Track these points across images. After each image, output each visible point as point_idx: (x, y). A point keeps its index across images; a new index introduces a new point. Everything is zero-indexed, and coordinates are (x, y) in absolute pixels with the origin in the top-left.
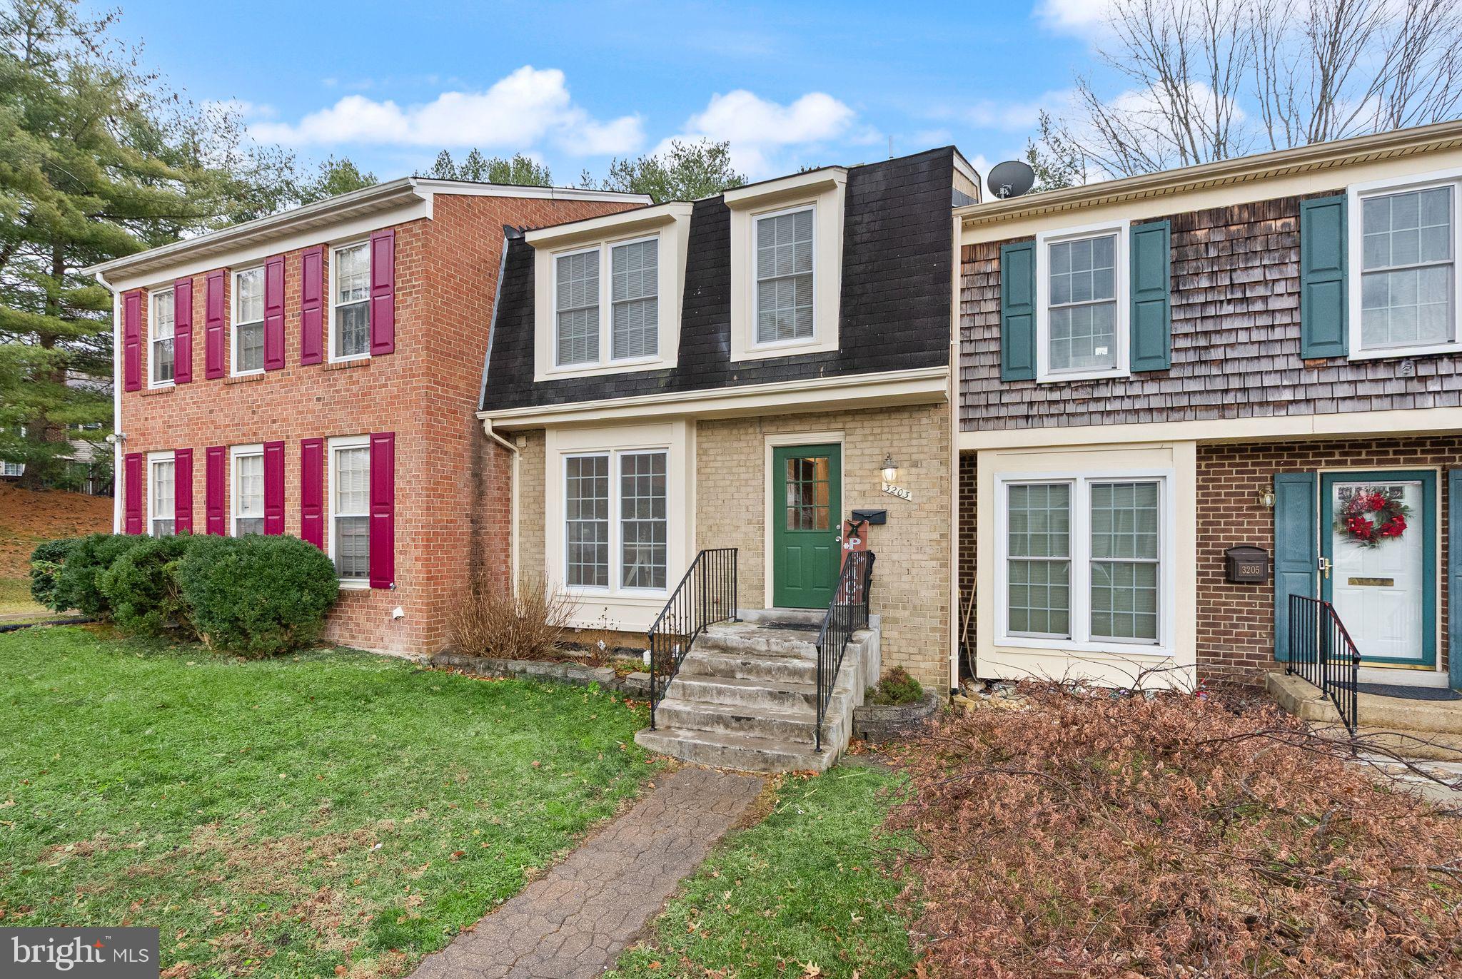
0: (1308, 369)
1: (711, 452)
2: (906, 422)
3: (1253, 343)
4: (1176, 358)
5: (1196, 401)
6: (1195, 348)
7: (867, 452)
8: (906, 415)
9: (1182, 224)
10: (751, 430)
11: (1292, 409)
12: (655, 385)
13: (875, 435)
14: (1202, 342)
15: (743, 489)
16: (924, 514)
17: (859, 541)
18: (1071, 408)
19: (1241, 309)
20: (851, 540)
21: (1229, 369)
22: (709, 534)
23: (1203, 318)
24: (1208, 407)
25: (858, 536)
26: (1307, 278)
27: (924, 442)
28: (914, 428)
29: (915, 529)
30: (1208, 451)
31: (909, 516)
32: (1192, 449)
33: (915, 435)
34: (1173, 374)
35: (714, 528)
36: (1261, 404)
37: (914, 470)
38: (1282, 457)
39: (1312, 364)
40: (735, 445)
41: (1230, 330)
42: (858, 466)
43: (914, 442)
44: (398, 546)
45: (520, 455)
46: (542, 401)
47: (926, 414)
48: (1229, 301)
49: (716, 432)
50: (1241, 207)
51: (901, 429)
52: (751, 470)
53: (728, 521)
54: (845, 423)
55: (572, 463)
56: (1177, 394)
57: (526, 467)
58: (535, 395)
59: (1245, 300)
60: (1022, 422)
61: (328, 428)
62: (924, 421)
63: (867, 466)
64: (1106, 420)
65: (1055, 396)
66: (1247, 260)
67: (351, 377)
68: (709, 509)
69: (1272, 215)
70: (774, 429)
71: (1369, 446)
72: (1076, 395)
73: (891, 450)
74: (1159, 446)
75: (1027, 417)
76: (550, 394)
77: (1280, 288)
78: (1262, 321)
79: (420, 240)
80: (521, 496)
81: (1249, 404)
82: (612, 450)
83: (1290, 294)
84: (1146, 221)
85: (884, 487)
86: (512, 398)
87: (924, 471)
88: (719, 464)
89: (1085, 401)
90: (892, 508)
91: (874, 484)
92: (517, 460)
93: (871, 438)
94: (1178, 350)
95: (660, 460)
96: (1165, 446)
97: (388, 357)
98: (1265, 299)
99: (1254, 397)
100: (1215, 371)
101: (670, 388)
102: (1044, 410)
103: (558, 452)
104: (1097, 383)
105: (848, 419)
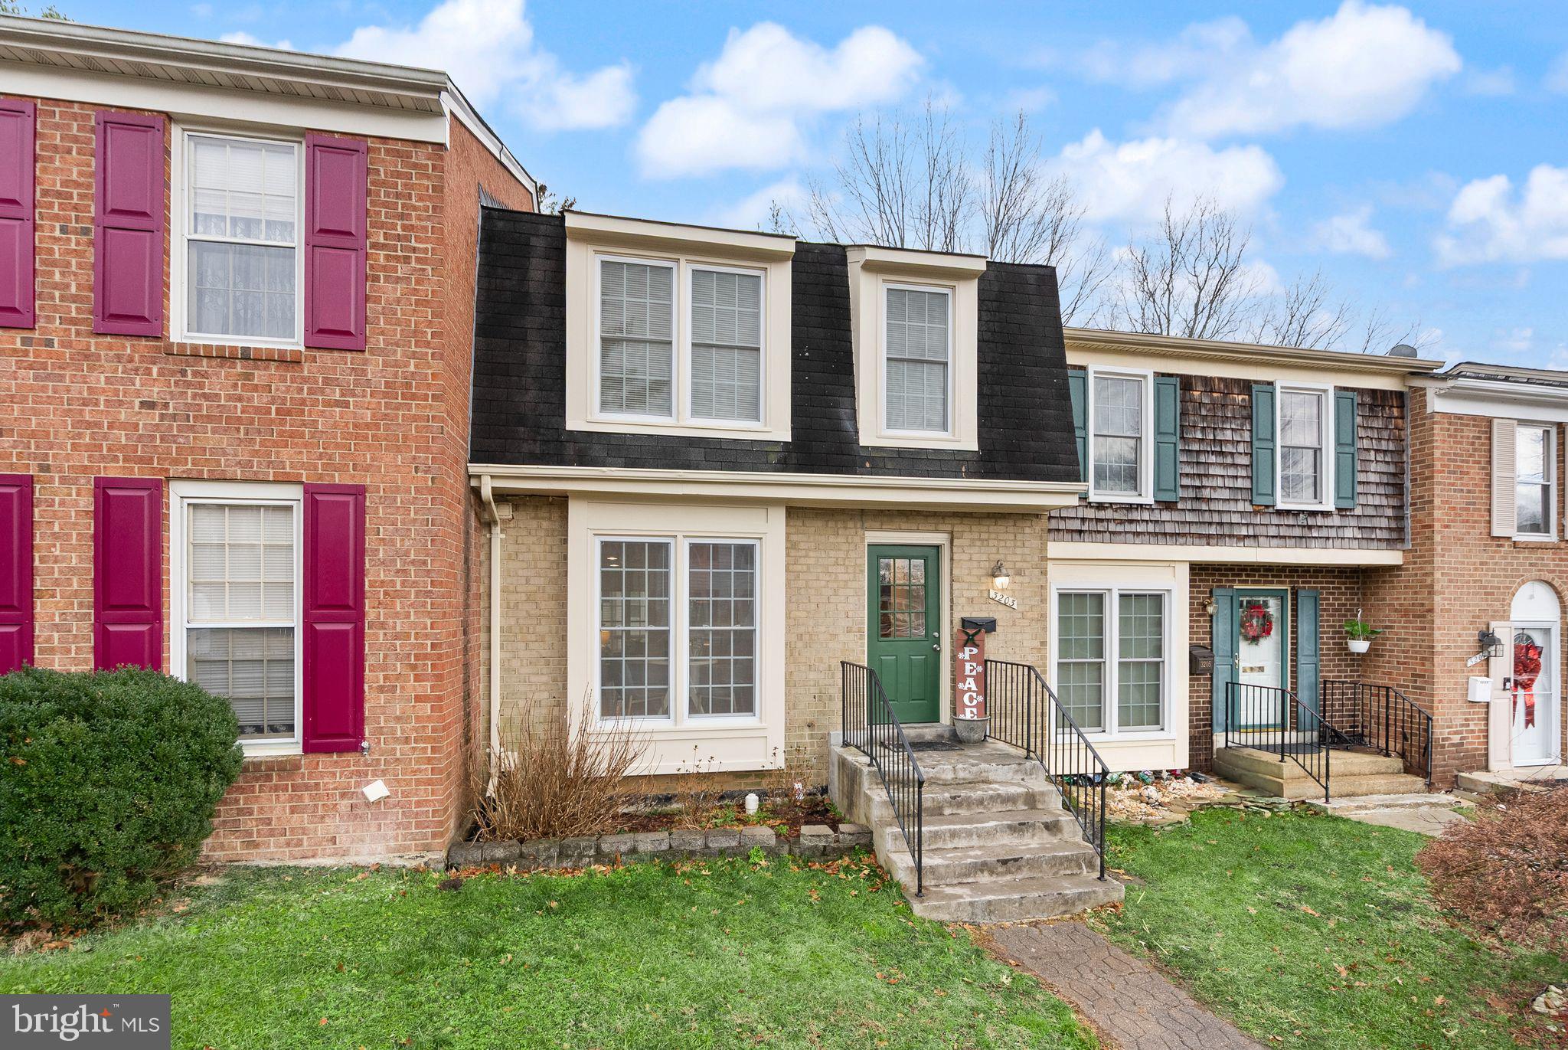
0: (1255, 512)
1: (802, 546)
2: (1011, 529)
3: (1225, 488)
4: (1181, 493)
5: (1194, 529)
6: (1193, 486)
7: (975, 557)
8: (1011, 523)
9: (1187, 383)
10: (850, 524)
11: (1247, 541)
12: (764, 460)
13: (982, 540)
14: (1197, 483)
15: (841, 592)
16: (1026, 622)
17: (975, 651)
18: (1112, 527)
19: (1220, 460)
20: (967, 649)
21: (1214, 506)
22: (800, 644)
23: (1198, 463)
24: (1200, 536)
25: (977, 646)
26: (1256, 444)
27: (1027, 551)
28: (1019, 537)
29: (1019, 637)
30: (1199, 570)
31: (1014, 625)
32: (1187, 567)
33: (1019, 544)
34: (1180, 506)
35: (806, 637)
36: (1231, 536)
37: (1018, 579)
38: (1214, 575)
39: (1257, 508)
40: (831, 540)
41: (1213, 476)
42: (967, 572)
43: (1019, 551)
44: (372, 678)
45: (502, 531)
46: (582, 460)
47: (1028, 523)
48: (1213, 452)
49: (807, 523)
50: (1220, 379)
51: (1006, 536)
52: (851, 570)
53: (823, 629)
54: (953, 525)
55: (609, 549)
56: (1182, 522)
57: (512, 548)
58: (570, 450)
59: (1221, 453)
60: (1076, 536)
61: (175, 462)
62: (1027, 530)
63: (975, 572)
64: (1138, 540)
65: (1101, 515)
66: (1223, 422)
67: (248, 377)
68: (799, 614)
69: (1236, 391)
70: (877, 525)
71: (1259, 571)
72: (1117, 516)
73: (998, 557)
74: (1167, 564)
75: (1080, 532)
76: (597, 451)
77: (1241, 448)
78: (1232, 472)
79: (428, 177)
80: (504, 590)
81: (1223, 536)
82: (680, 536)
83: (1246, 454)
84: (1163, 375)
85: (992, 595)
86: (526, 447)
87: (1026, 579)
88: (812, 561)
89: (1122, 522)
90: (999, 614)
91: (981, 591)
92: (498, 535)
93: (978, 543)
94: (1182, 486)
95: (746, 554)
96: (1172, 564)
97: (349, 355)
98: (1232, 454)
99: (1227, 531)
100: (1204, 507)
101: (784, 466)
102: (1093, 526)
103: (590, 533)
104: (1130, 507)
105: (956, 521)
